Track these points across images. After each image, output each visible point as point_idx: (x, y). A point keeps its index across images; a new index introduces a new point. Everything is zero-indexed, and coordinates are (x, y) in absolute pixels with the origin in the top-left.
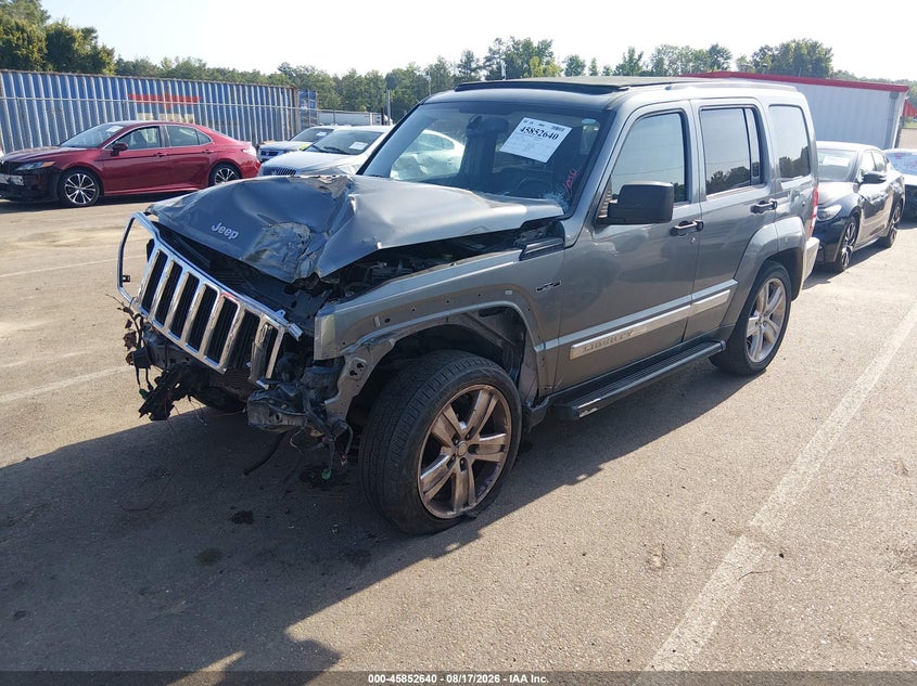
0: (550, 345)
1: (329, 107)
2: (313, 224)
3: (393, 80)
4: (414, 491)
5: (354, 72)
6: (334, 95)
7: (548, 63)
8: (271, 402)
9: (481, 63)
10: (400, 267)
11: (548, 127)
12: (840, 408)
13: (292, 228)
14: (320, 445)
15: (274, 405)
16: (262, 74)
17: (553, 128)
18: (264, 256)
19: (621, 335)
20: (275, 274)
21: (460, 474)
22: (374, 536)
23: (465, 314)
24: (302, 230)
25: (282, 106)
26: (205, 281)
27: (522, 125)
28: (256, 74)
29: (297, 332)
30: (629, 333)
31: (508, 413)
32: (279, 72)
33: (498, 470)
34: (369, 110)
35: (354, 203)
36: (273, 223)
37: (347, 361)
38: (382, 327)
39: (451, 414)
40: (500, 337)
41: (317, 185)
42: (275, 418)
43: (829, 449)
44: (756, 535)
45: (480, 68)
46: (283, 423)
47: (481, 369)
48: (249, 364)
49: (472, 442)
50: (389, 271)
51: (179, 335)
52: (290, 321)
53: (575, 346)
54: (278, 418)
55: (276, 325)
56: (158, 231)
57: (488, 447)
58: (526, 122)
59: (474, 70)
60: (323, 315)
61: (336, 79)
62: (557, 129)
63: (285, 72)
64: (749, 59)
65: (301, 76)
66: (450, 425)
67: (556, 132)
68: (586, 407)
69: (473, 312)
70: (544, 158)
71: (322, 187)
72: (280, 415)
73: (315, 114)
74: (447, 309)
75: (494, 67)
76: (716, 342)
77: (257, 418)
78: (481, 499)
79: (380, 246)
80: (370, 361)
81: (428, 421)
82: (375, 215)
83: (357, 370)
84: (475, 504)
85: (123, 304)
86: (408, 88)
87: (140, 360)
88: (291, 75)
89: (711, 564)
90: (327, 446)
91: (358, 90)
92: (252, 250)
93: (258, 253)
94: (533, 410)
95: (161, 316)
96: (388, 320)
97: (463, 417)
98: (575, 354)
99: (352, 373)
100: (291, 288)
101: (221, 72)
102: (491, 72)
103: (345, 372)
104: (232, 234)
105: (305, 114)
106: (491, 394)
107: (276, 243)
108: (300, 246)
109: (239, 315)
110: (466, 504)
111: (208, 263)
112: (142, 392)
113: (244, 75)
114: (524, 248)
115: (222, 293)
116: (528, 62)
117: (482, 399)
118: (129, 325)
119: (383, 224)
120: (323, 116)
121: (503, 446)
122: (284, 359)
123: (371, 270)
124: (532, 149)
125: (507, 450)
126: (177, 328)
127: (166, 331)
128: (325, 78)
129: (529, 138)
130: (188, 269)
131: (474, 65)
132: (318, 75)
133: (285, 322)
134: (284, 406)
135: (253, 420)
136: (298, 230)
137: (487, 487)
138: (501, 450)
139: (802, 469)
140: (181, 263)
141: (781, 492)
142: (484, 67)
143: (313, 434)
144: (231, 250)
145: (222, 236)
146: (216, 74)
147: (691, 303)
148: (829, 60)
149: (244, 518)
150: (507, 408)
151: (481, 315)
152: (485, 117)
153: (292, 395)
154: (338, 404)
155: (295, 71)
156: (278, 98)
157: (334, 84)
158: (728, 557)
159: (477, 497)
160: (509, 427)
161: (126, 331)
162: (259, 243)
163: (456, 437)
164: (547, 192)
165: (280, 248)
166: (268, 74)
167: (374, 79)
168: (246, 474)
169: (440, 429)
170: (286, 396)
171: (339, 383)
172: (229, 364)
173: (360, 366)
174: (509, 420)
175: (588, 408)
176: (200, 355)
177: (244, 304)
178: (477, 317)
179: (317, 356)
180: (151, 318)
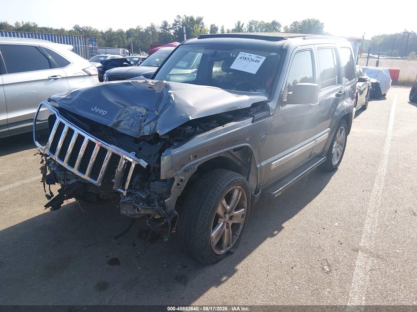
0: (263, 164)
1: (100, 46)
2: (146, 106)
3: (130, 33)
4: (209, 243)
5: (111, 29)
6: (101, 40)
7: (202, 27)
8: (134, 201)
9: (171, 27)
10: (198, 128)
11: (254, 56)
12: (376, 185)
13: (136, 109)
14: (163, 223)
15: (135, 203)
16: (65, 30)
17: (257, 57)
18: (122, 124)
19: (290, 157)
20: (128, 133)
21: (226, 231)
22: (186, 267)
23: (228, 152)
24: (141, 110)
25: (80, 45)
26: (87, 138)
27: (240, 56)
28: (62, 30)
29: (144, 164)
30: (293, 155)
31: (246, 199)
32: (74, 29)
33: (241, 227)
34: (119, 47)
35: (172, 95)
36: (126, 106)
37: (175, 178)
38: (193, 160)
39: (224, 202)
40: (240, 161)
41: (147, 86)
42: (136, 210)
43: (379, 205)
44: (365, 251)
45: (170, 29)
46: (141, 213)
47: (237, 178)
48: (113, 181)
49: (231, 215)
50: (193, 131)
51: (73, 166)
52: (139, 158)
53: (273, 163)
54: (138, 210)
55: (131, 160)
56: (58, 111)
57: (237, 216)
58: (242, 54)
59: (168, 30)
60: (165, 156)
61: (102, 33)
62: (258, 57)
63: (77, 29)
64: (289, 27)
65: (85, 31)
66: (224, 207)
67: (258, 59)
68: (277, 192)
69: (231, 150)
70: (254, 72)
71: (150, 87)
72: (139, 208)
73: (96, 49)
74: (221, 149)
75: (177, 28)
76: (322, 157)
77: (126, 211)
78: (234, 242)
79: (191, 118)
80: (186, 178)
81: (216, 207)
82: (184, 102)
83: (180, 183)
84: (232, 245)
85: (39, 151)
86: (137, 37)
87: (49, 180)
88: (80, 31)
89: (351, 268)
90: (167, 223)
91: (113, 38)
92: (115, 121)
93: (119, 122)
94: (256, 196)
95: (62, 156)
96: (196, 157)
97: (228, 203)
98: (272, 168)
99: (178, 185)
100: (136, 140)
101: (45, 29)
102: (176, 31)
103: (175, 184)
104: (104, 112)
105: (92, 49)
106: (240, 190)
107: (127, 116)
108: (141, 118)
109: (108, 155)
110: (228, 246)
111: (88, 127)
112: (47, 196)
113: (56, 30)
114: (253, 117)
115: (98, 144)
116: (192, 27)
117: (236, 192)
118: (42, 162)
119: (189, 107)
120: (100, 50)
121: (243, 215)
122: (137, 179)
123: (185, 131)
124: (247, 68)
125: (245, 217)
126: (72, 163)
127: (65, 164)
128: (97, 32)
129: (245, 62)
130: (77, 131)
131: (168, 28)
132: (93, 31)
133: (136, 158)
134: (141, 204)
135: (123, 212)
136: (139, 110)
137: (236, 236)
138: (242, 217)
139: (372, 215)
140: (73, 128)
141: (367, 227)
142: (173, 28)
143: (156, 217)
144: (104, 121)
145: (98, 114)
146: (43, 30)
147: (315, 140)
148: (322, 28)
149: (115, 262)
150: (245, 196)
151: (234, 151)
152: (219, 52)
153: (144, 197)
154: (170, 201)
155: (82, 29)
156: (78, 41)
157: (101, 35)
158: (358, 263)
159: (233, 242)
160: (246, 205)
161: (42, 165)
162: (119, 117)
163: (225, 213)
164: (257, 89)
165: (130, 119)
166: (69, 30)
167: (120, 33)
168: (116, 239)
169: (220, 211)
170: (141, 198)
171: (172, 190)
172: (103, 181)
173: (182, 180)
174: (246, 201)
175: (277, 193)
176: (86, 177)
177: (112, 149)
178: (232, 152)
179: (163, 177)
180: (55, 157)
